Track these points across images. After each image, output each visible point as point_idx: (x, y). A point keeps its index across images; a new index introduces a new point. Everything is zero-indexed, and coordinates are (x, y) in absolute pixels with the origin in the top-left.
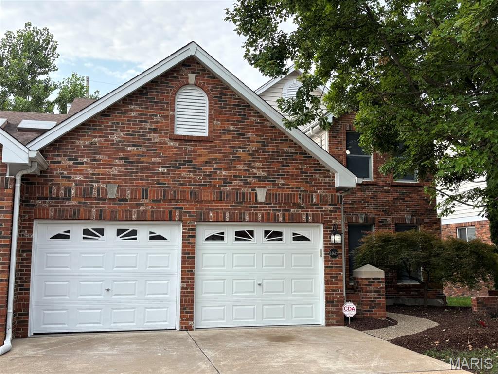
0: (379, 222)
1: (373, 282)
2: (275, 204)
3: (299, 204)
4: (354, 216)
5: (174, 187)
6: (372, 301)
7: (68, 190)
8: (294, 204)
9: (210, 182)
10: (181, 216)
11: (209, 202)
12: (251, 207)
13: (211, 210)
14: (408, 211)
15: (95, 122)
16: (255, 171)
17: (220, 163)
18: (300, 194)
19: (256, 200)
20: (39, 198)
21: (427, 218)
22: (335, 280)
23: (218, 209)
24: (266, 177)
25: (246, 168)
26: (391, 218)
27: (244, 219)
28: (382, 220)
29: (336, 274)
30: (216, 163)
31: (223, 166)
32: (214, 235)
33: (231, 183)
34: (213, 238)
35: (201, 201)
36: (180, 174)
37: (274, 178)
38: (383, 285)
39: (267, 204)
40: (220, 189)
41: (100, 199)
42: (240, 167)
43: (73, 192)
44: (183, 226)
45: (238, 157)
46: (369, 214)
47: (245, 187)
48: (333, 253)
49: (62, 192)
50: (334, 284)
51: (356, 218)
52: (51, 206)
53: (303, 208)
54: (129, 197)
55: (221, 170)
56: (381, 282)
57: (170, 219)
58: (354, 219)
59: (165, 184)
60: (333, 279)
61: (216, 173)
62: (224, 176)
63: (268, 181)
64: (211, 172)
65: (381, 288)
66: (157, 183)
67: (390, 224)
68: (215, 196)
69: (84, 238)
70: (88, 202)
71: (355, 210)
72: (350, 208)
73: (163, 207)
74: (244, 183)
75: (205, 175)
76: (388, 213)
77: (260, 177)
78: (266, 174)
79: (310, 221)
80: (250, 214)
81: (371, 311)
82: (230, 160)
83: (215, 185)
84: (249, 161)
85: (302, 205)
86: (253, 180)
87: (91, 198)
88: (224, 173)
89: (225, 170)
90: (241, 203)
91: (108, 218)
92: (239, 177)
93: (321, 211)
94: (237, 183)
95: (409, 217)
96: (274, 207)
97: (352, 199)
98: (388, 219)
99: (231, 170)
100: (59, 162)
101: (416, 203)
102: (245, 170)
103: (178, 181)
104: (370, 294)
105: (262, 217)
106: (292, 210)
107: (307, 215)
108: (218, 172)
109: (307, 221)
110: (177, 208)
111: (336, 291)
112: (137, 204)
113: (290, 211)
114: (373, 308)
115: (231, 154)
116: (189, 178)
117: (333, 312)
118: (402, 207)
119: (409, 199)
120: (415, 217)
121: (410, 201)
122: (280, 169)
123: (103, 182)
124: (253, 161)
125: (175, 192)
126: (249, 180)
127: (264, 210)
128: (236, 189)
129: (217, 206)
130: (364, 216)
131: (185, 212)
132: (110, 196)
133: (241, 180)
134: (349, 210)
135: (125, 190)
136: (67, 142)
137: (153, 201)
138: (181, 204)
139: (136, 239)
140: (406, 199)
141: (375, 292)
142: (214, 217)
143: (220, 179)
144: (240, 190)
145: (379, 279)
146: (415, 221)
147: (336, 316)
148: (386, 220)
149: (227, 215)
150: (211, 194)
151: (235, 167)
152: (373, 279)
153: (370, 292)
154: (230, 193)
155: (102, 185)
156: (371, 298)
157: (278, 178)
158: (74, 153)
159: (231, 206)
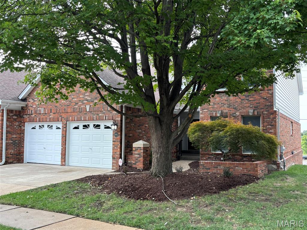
0: (231, 115)
1: (137, 149)
2: (93, 112)
3: (103, 111)
4: (214, 113)
5: (60, 107)
6: (137, 159)
7: (32, 111)
8: (101, 111)
9: (71, 104)
10: (61, 119)
11: (70, 112)
12: (85, 114)
13: (71, 116)
14: (251, 107)
15: (38, 84)
16: (86, 97)
17: (74, 95)
18: (103, 107)
19: (86, 111)
20: (25, 115)
21: (266, 111)
22: (116, 148)
23: (73, 116)
24: (90, 100)
25: (83, 97)
26: (238, 112)
27: (82, 119)
28: (233, 113)
29: (117, 145)
30: (73, 95)
31: (75, 97)
32: (75, 127)
33: (78, 104)
34: (75, 128)
35: (67, 113)
36: (61, 102)
37: (93, 100)
38: (142, 151)
39: (90, 112)
40: (74, 107)
41: (40, 114)
42: (81, 96)
43: (33, 112)
44: (62, 123)
45: (81, 92)
46: (224, 111)
47: (83, 105)
48: (116, 135)
49: (30, 112)
50: (116, 150)
51: (215, 113)
52: (28, 117)
53: (104, 113)
54: (47, 113)
55: (74, 98)
56: (141, 150)
57: (58, 121)
58: (214, 114)
59: (57, 106)
60: (116, 147)
61: (73, 100)
62: (76, 101)
63: (91, 101)
64: (71, 100)
65: (141, 153)
66: (55, 106)
67: (238, 116)
68: (72, 110)
69: (39, 129)
70: (37, 115)
71: (215, 109)
72: (212, 108)
73: (56, 116)
74: (82, 103)
75: (69, 101)
76: (237, 109)
77: (88, 100)
78: (90, 98)
79: (107, 119)
80: (84, 117)
81: (136, 164)
82: (78, 94)
83: (72, 105)
84: (84, 93)
85: (104, 112)
86: (86, 102)
87: (37, 114)
88: (75, 99)
89: (76, 98)
90: (81, 112)
91: (41, 121)
92: (81, 101)
93: (112, 114)
94: (80, 103)
95: (251, 111)
96: (93, 113)
97: (213, 103)
98: (237, 113)
99: (78, 98)
100: (30, 101)
101: (258, 102)
102: (83, 98)
103: (61, 105)
104: (136, 155)
105: (88, 118)
106: (100, 115)
107: (106, 116)
108: (73, 99)
109: (106, 120)
110: (60, 116)
111: (116, 153)
112: (49, 115)
113: (99, 115)
114: (137, 162)
115: (78, 91)
116: (64, 103)
117: (115, 163)
118: (247, 105)
119: (252, 99)
120: (256, 111)
121: (253, 101)
122: (96, 95)
123: (41, 107)
124: (86, 93)
125: (59, 109)
126: (84, 102)
127: (89, 115)
128: (79, 107)
129: (73, 114)
130: (220, 112)
131: (63, 118)
132: (42, 113)
133: (81, 102)
134: (211, 109)
135: (46, 110)
136: (32, 93)
137: (54, 114)
138: (61, 114)
139: (52, 129)
140: (250, 99)
141: (138, 154)
142: (71, 119)
143: (74, 102)
144: (81, 106)
145: (140, 148)
146: (256, 113)
147: (116, 165)
148: (236, 113)
149: (76, 118)
150: (71, 109)
151: (79, 96)
152: (138, 148)
153: (136, 154)
154: (77, 108)
155: (40, 109)
156: (136, 157)
157: (95, 100)
158: (33, 97)
159: (78, 114)
